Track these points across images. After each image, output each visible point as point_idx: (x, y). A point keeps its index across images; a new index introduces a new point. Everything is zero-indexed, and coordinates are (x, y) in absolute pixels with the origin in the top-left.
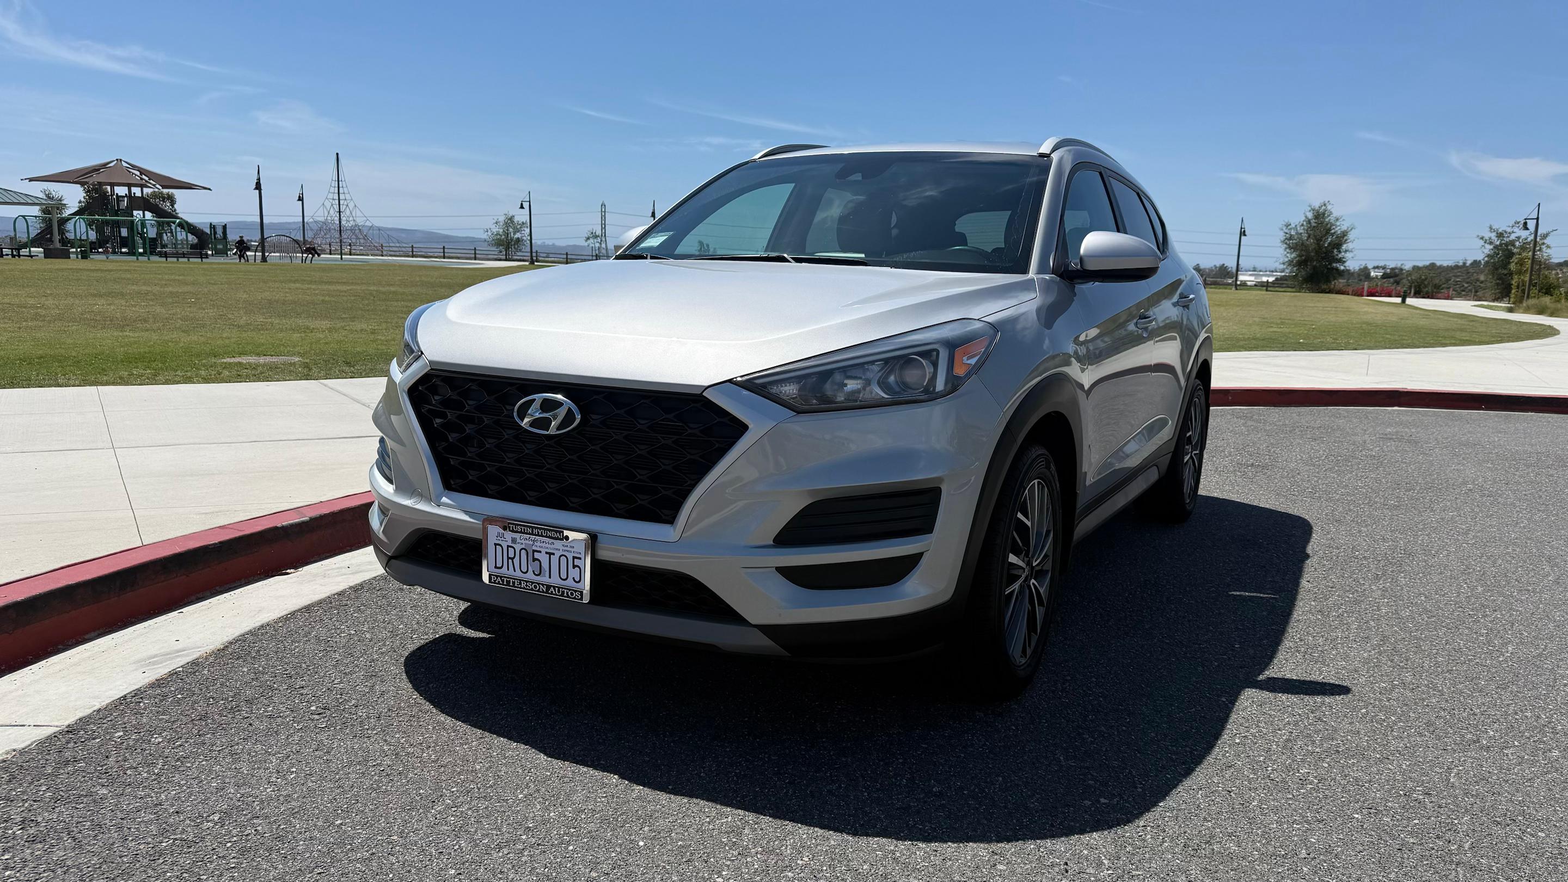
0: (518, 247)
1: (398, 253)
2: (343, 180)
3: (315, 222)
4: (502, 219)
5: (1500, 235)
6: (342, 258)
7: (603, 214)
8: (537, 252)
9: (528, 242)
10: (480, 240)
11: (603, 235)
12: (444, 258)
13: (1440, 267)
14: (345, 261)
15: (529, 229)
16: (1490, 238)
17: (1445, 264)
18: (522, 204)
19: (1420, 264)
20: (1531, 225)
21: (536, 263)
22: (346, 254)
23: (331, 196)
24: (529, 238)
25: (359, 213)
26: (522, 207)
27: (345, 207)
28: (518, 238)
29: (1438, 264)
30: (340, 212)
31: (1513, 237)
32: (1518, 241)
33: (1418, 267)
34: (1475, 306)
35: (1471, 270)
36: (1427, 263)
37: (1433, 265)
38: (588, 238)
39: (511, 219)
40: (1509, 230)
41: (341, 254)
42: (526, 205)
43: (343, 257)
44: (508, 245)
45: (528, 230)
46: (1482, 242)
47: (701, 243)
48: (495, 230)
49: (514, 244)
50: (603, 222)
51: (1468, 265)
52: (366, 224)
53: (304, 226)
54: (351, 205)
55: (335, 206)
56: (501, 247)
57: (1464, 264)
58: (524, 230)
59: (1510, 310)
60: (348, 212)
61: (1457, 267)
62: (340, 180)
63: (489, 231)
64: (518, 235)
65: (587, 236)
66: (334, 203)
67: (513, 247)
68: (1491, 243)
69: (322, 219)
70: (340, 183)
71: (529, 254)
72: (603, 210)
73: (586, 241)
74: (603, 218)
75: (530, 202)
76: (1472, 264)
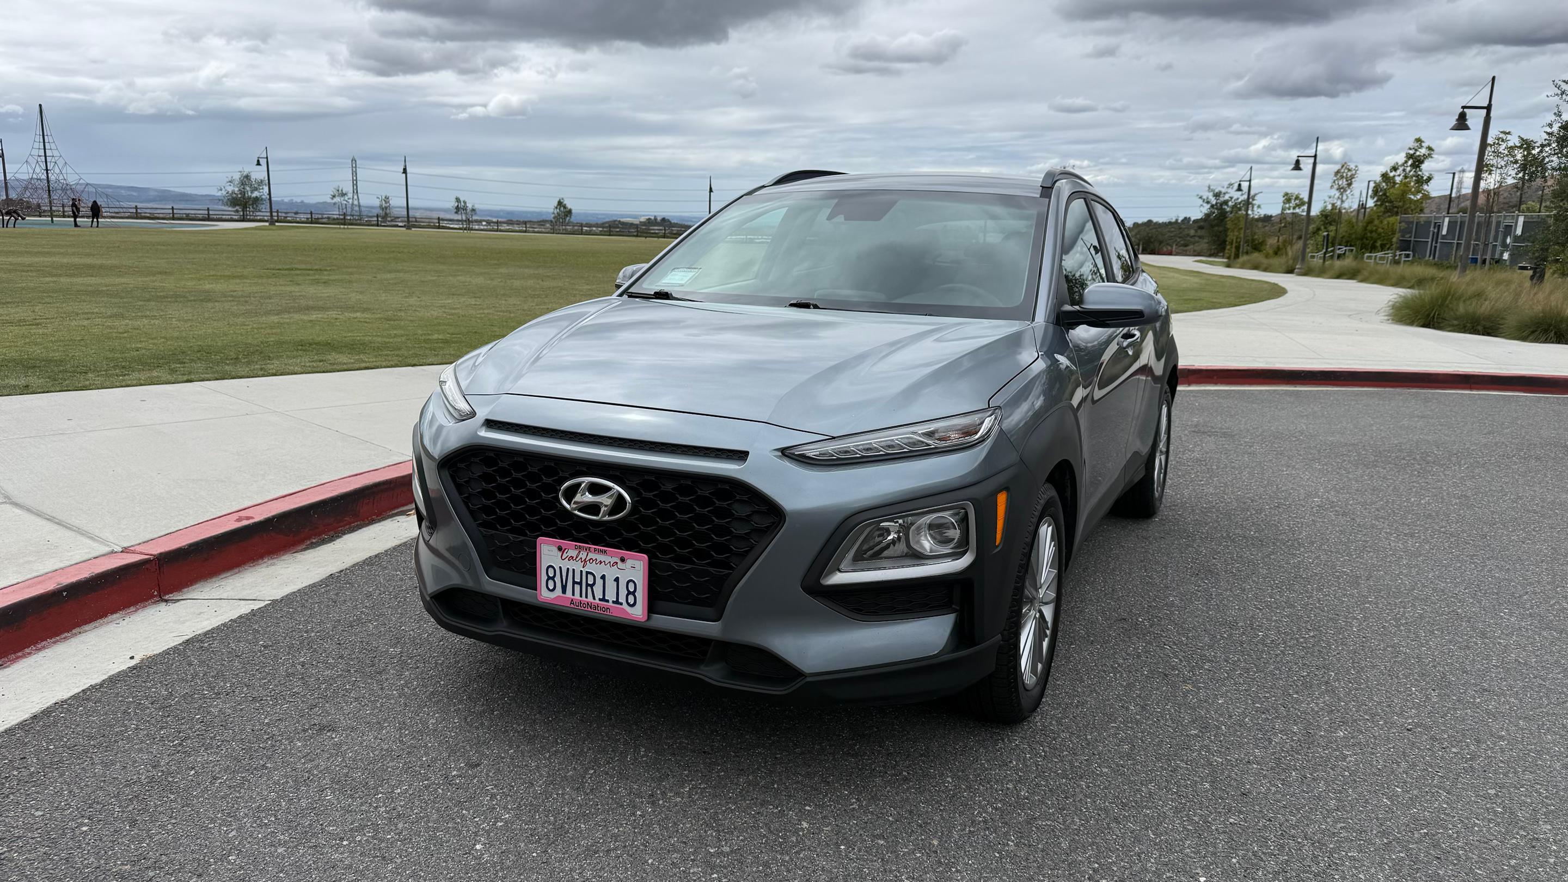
0: (257, 206)
1: (122, 215)
2: (49, 134)
3: (17, 180)
4: (237, 177)
5: (1217, 195)
6: (52, 220)
7: (354, 169)
8: (277, 212)
9: (268, 201)
10: (213, 199)
11: (355, 191)
12: (173, 220)
13: (1156, 223)
14: (56, 225)
15: (267, 187)
16: (1208, 198)
17: (1161, 220)
18: (258, 161)
19: (1140, 221)
20: (1245, 185)
21: (277, 224)
22: (57, 216)
23: (35, 152)
24: (268, 197)
25: (70, 170)
26: (258, 164)
27: (53, 164)
28: (257, 197)
29: (1155, 220)
30: (47, 170)
31: (1227, 197)
32: (1231, 200)
33: (1137, 223)
34: (1196, 261)
35: (1183, 226)
36: (1145, 220)
37: (1150, 221)
38: (334, 196)
39: (247, 177)
40: (1223, 190)
41: (52, 217)
42: (263, 162)
43: (54, 219)
44: (246, 204)
45: (266, 189)
46: (1200, 201)
47: (458, 200)
48: (230, 189)
49: (253, 204)
50: (355, 178)
51: (1179, 221)
52: (80, 182)
53: (6, 183)
54: (61, 163)
55: (41, 164)
56: (237, 208)
57: (1177, 220)
58: (263, 189)
59: (1228, 266)
60: (57, 171)
61: (1170, 223)
62: (45, 134)
63: (224, 189)
64: (256, 194)
65: (332, 194)
66: (39, 160)
67: (251, 207)
68: (1208, 202)
69: (26, 177)
70: (46, 137)
71: (269, 214)
72: (354, 165)
73: (332, 199)
74: (354, 174)
75: (267, 158)
76: (1183, 221)
